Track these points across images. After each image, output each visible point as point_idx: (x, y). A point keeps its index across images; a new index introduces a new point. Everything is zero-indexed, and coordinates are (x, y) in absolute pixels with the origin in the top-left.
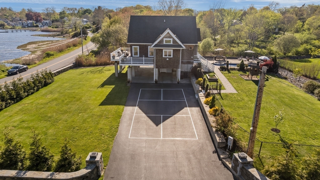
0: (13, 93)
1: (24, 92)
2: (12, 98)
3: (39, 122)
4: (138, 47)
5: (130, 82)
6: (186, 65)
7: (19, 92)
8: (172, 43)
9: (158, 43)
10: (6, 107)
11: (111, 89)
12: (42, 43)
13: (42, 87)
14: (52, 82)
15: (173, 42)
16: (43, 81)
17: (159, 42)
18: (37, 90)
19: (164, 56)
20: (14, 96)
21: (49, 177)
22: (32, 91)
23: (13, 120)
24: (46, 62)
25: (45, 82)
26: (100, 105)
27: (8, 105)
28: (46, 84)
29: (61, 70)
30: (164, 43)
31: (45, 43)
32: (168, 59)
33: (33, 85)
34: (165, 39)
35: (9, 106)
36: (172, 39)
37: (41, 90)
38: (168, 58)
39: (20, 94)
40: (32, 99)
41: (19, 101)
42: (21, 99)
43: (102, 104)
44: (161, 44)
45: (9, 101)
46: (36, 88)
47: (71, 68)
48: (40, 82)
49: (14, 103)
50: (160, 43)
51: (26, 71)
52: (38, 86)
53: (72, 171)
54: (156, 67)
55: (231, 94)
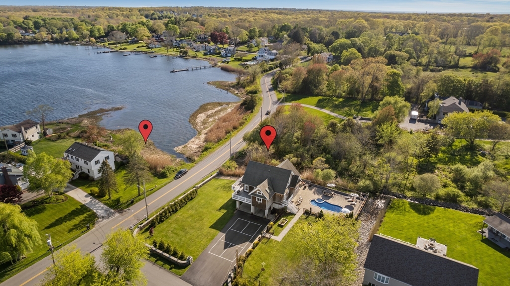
0: (174, 208)
1: (179, 206)
2: (173, 211)
3: (180, 231)
5: (238, 209)
6: (278, 205)
8: (261, 195)
11: (223, 214)
12: (212, 109)
14: (196, 197)
16: (190, 197)
17: (255, 192)
18: (186, 204)
19: (257, 201)
21: (176, 260)
22: (183, 205)
23: (172, 226)
24: (202, 161)
26: (210, 227)
28: (192, 199)
30: (257, 194)
31: (214, 111)
32: (259, 203)
33: (184, 201)
34: (257, 192)
35: (171, 216)
37: (188, 204)
39: (177, 208)
42: (177, 211)
43: (212, 227)
47: (214, 177)
48: (188, 198)
49: (174, 213)
51: (186, 174)
52: (186, 201)
53: (183, 260)
54: (253, 205)
55: (276, 241)
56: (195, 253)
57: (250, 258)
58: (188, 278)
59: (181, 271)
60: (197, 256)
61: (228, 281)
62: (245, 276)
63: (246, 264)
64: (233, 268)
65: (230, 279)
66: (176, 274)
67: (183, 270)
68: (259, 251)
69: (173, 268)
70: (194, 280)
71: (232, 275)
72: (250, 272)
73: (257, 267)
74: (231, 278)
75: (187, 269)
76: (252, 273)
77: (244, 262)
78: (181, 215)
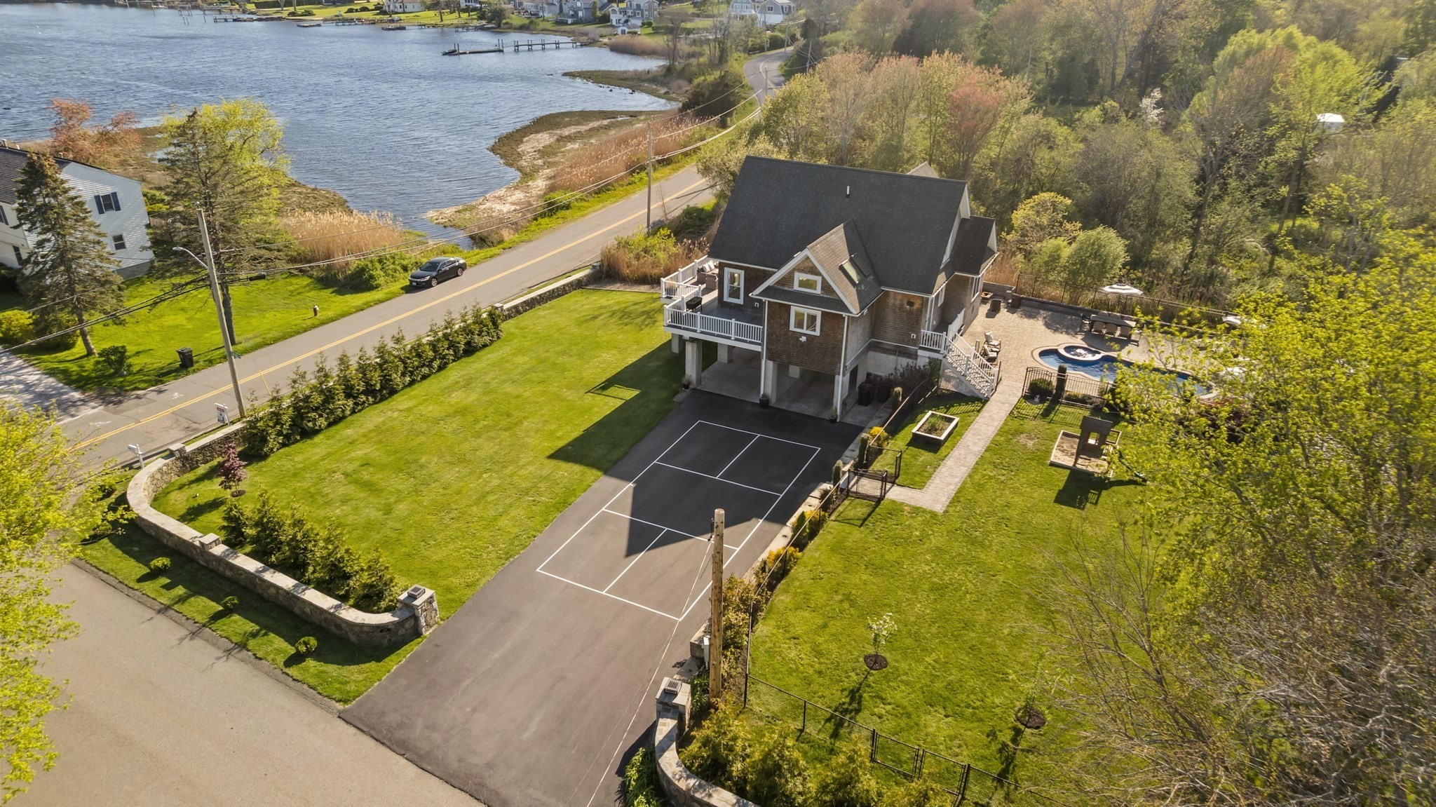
0: (376, 377)
1: (403, 374)
2: (370, 391)
3: (394, 475)
4: (742, 272)
5: (691, 387)
7: (390, 375)
8: (818, 291)
9: (778, 283)
10: (353, 412)
11: (619, 403)
12: (578, 124)
13: (457, 358)
14: (491, 344)
15: (823, 288)
16: (462, 340)
17: (783, 282)
18: (441, 368)
19: (792, 328)
20: (375, 385)
21: (332, 611)
22: (425, 370)
23: (353, 454)
24: (530, 241)
25: (468, 344)
26: (551, 457)
27: (360, 408)
28: (470, 350)
29: (540, 296)
30: (796, 287)
31: (583, 128)
32: (803, 339)
33: (431, 353)
34: (799, 277)
35: (360, 411)
36: (819, 279)
37: (452, 368)
38: (805, 335)
39: (391, 380)
40: (415, 397)
41: (386, 399)
42: (393, 392)
43: (561, 455)
44: (786, 288)
45: (363, 398)
46: (436, 364)
47: (579, 285)
48: (452, 345)
49: (375, 403)
50: (783, 285)
51: (458, 276)
52: (444, 357)
53: (378, 612)
54: (769, 358)
55: (916, 511)
56: (456, 572)
57: (781, 598)
58: (393, 718)
59: (354, 674)
60: (469, 592)
61: (659, 737)
62: (764, 700)
63: (763, 629)
64: (684, 654)
65: (666, 726)
66: (319, 692)
67: (372, 665)
68: (835, 563)
69: (309, 654)
70: (432, 727)
71: (683, 697)
72: (792, 680)
73: (833, 646)
74: (677, 711)
75: (394, 663)
76: (808, 682)
77: (754, 621)
78: (409, 409)
